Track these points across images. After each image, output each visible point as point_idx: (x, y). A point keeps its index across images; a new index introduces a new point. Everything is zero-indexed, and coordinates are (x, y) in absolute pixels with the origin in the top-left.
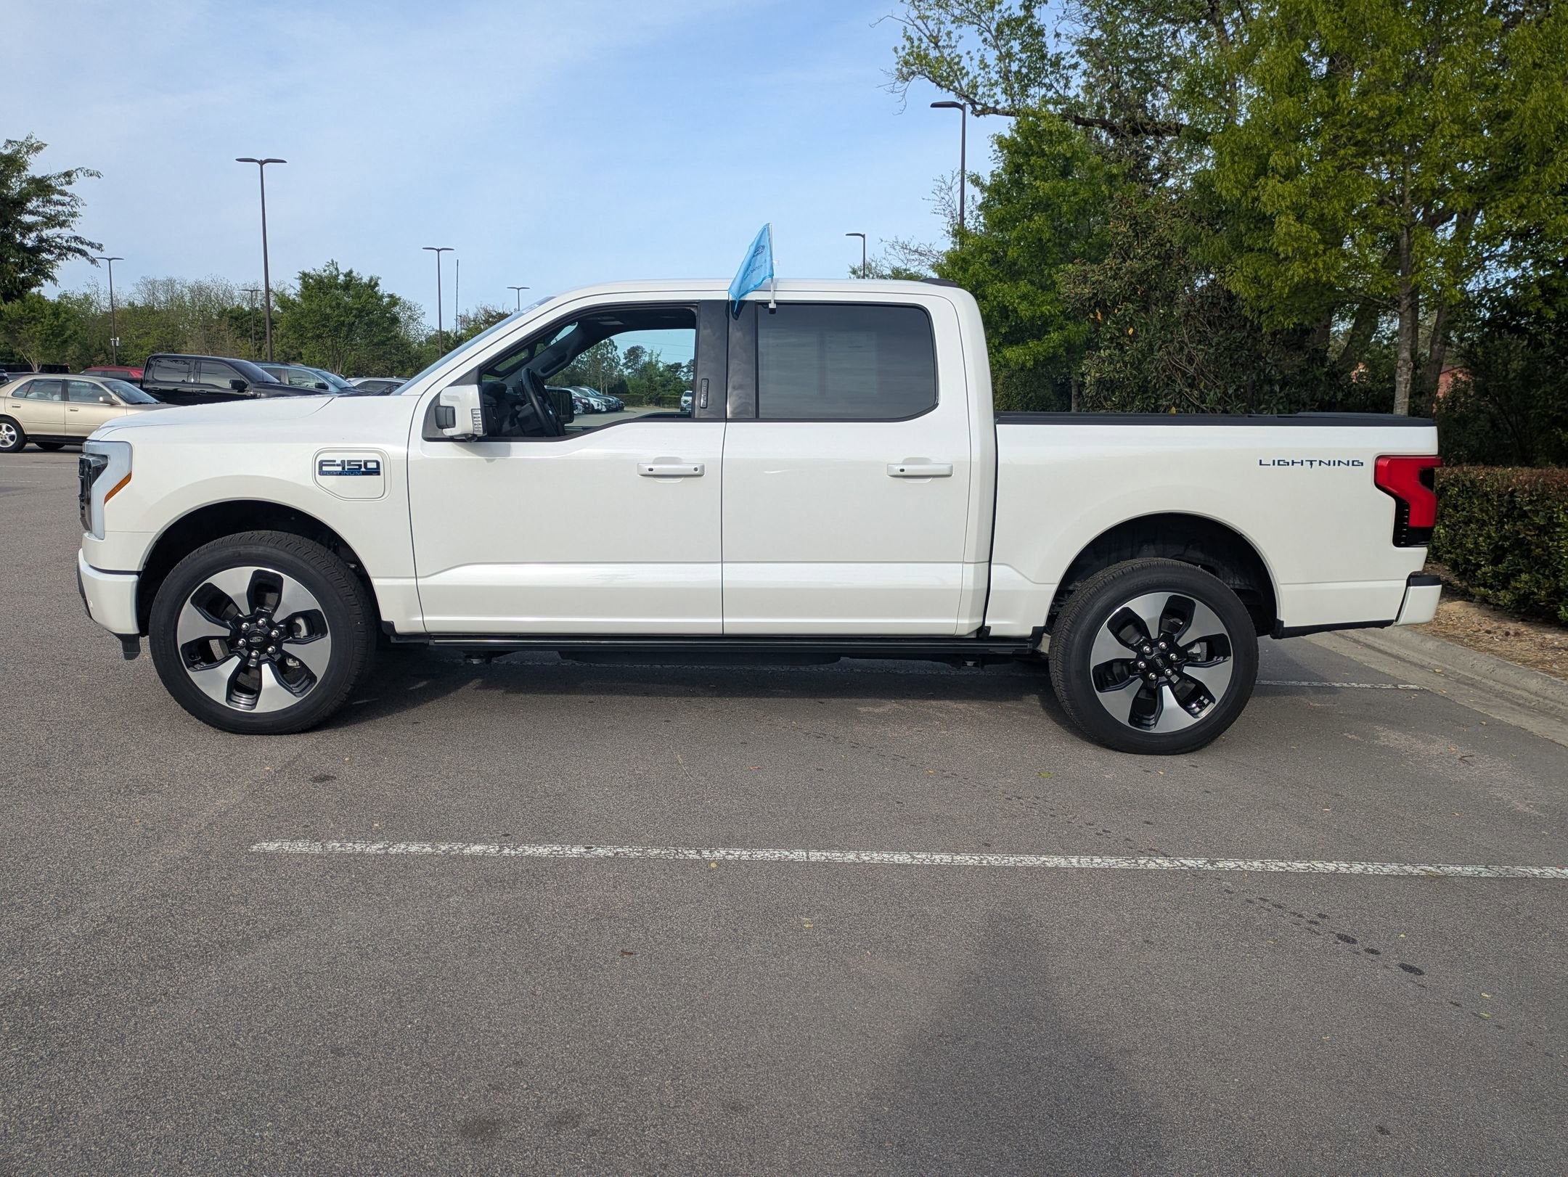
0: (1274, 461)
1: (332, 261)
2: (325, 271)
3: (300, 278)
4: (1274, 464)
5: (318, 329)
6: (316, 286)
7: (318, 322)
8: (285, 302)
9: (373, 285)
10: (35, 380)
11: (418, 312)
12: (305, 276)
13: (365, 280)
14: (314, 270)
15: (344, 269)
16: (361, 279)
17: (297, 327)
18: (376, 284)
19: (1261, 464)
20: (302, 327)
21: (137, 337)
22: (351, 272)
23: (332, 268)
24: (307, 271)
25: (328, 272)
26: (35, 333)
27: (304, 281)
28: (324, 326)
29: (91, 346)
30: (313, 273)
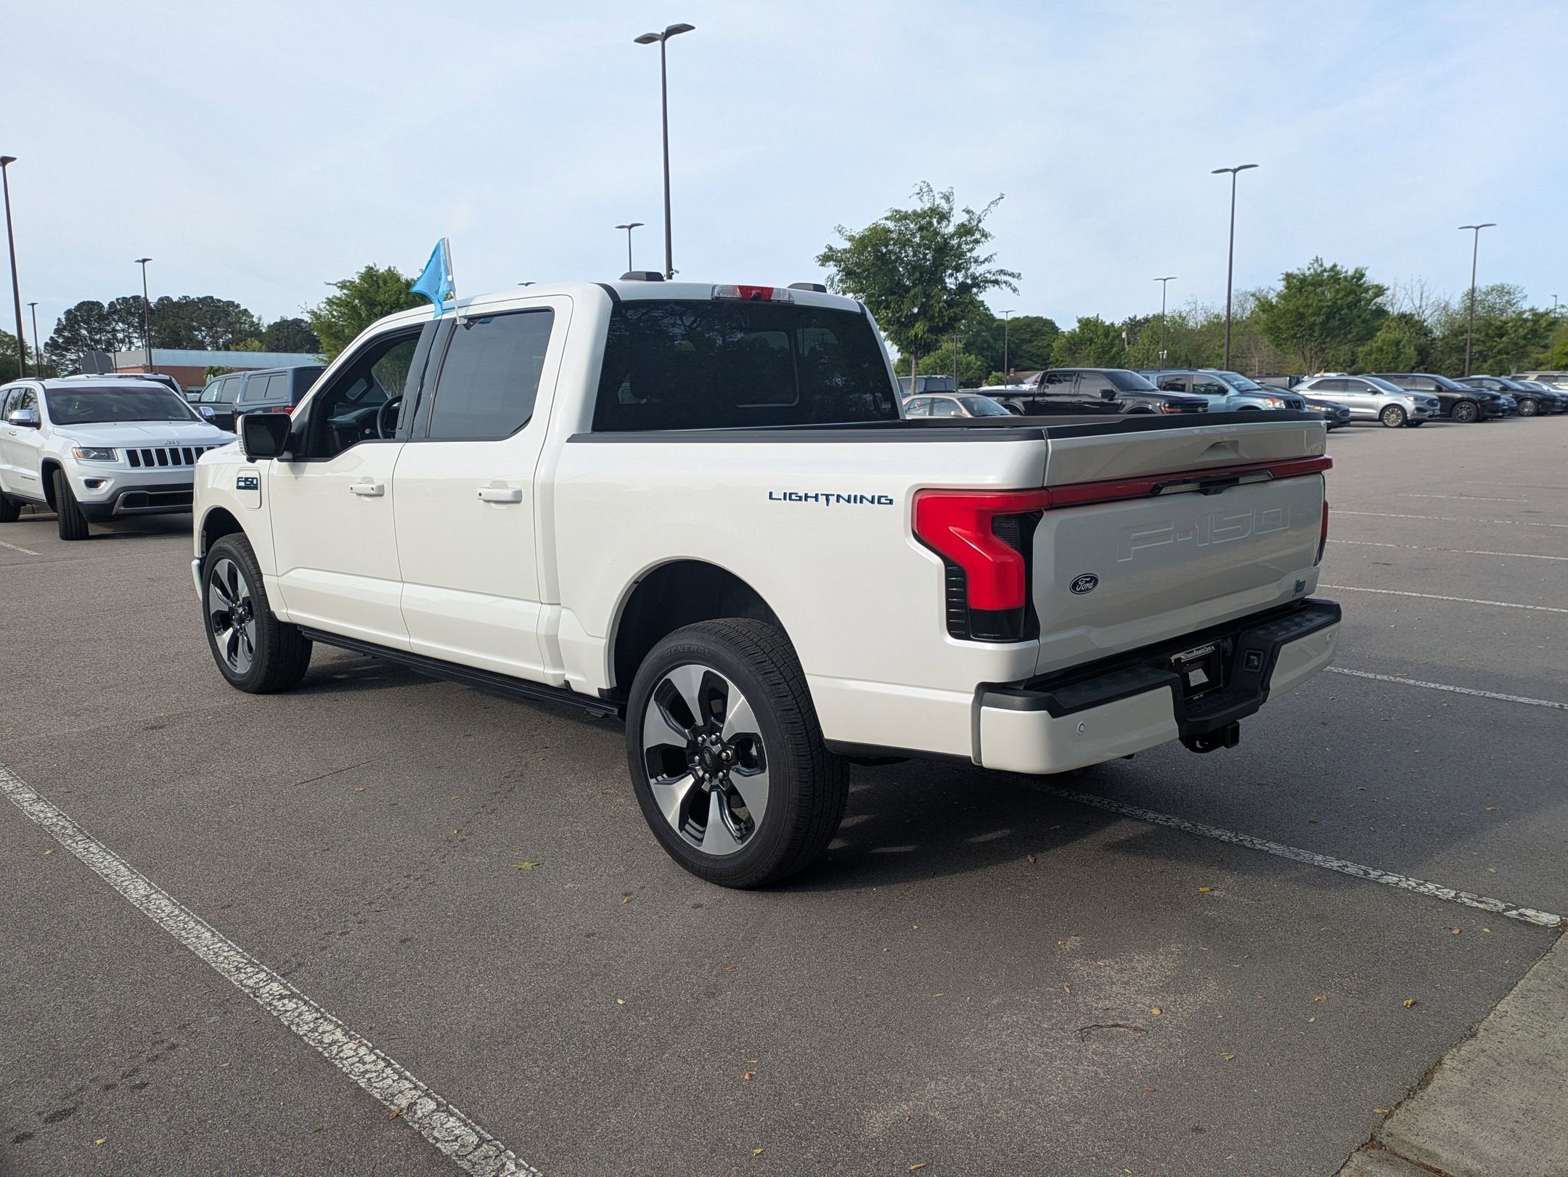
0: (785, 494)
1: (1317, 258)
2: (1309, 269)
3: (1284, 280)
4: (785, 499)
5: (1293, 329)
6: (1298, 285)
7: (1293, 322)
8: (1265, 306)
9: (1359, 275)
10: (914, 399)
11: (1519, 295)
12: (1289, 277)
13: (1351, 273)
14: (1299, 269)
15: (1328, 265)
16: (1346, 272)
17: (1273, 330)
18: (1362, 276)
19: (771, 497)
20: (1279, 328)
21: (1219, 347)
22: (1335, 266)
23: (1316, 265)
24: (1290, 272)
25: (1312, 270)
26: (1089, 352)
27: (1288, 282)
28: (1300, 325)
29: (1179, 358)
30: (1296, 272)
